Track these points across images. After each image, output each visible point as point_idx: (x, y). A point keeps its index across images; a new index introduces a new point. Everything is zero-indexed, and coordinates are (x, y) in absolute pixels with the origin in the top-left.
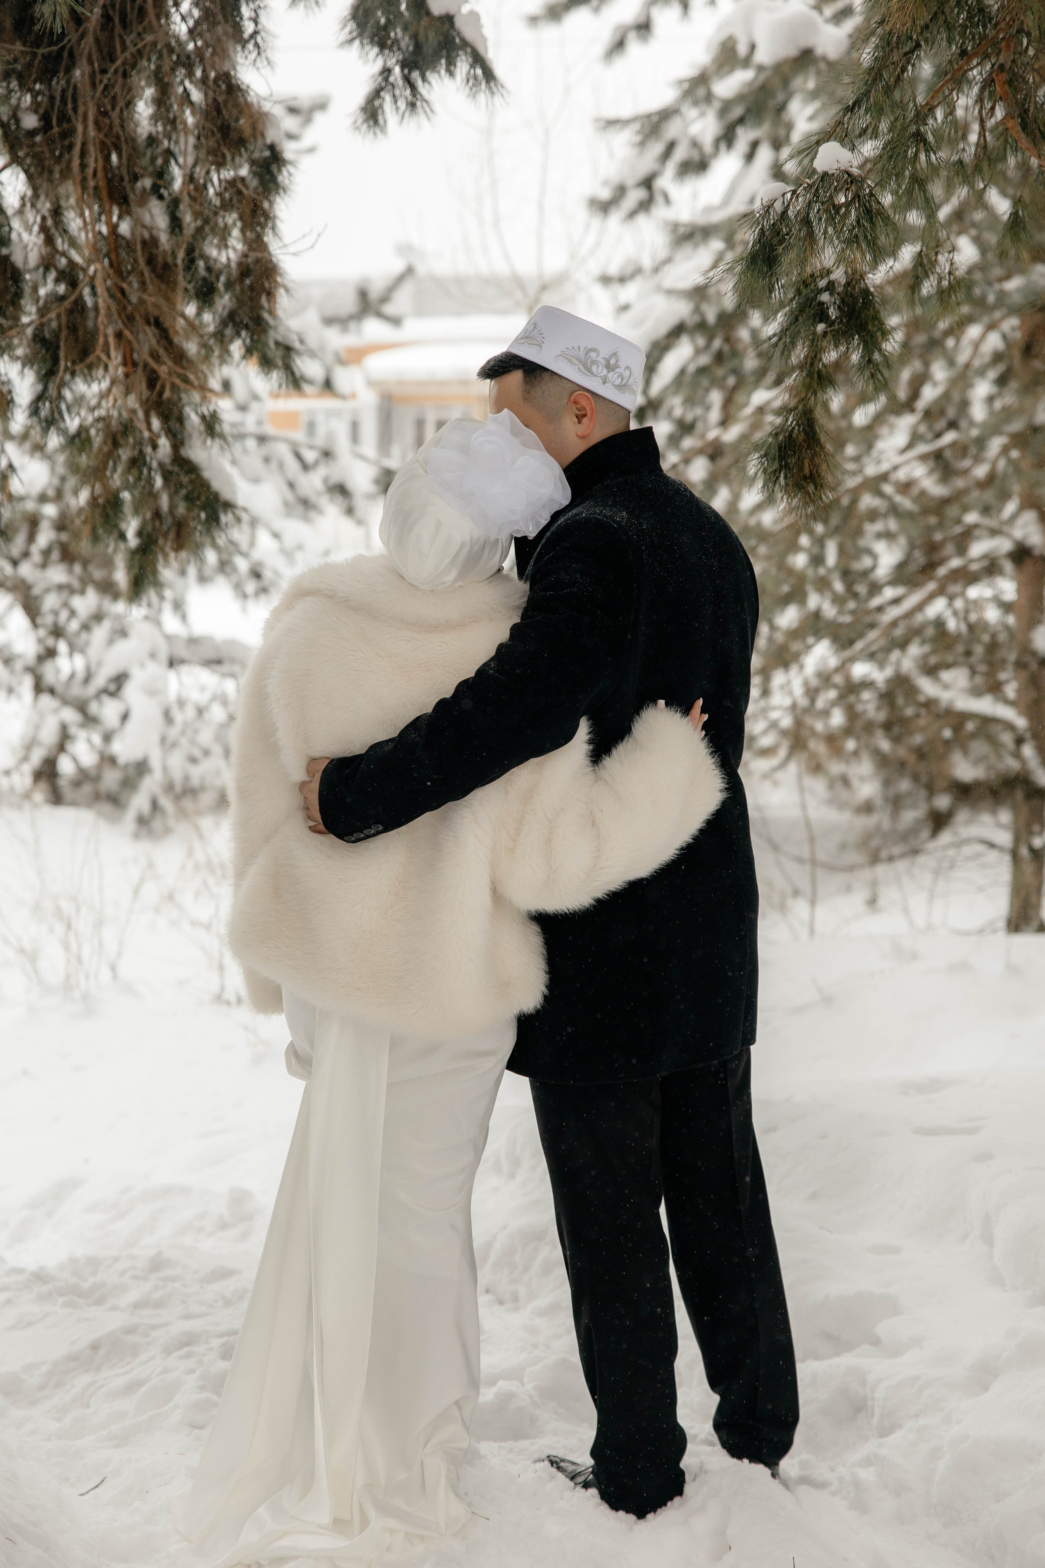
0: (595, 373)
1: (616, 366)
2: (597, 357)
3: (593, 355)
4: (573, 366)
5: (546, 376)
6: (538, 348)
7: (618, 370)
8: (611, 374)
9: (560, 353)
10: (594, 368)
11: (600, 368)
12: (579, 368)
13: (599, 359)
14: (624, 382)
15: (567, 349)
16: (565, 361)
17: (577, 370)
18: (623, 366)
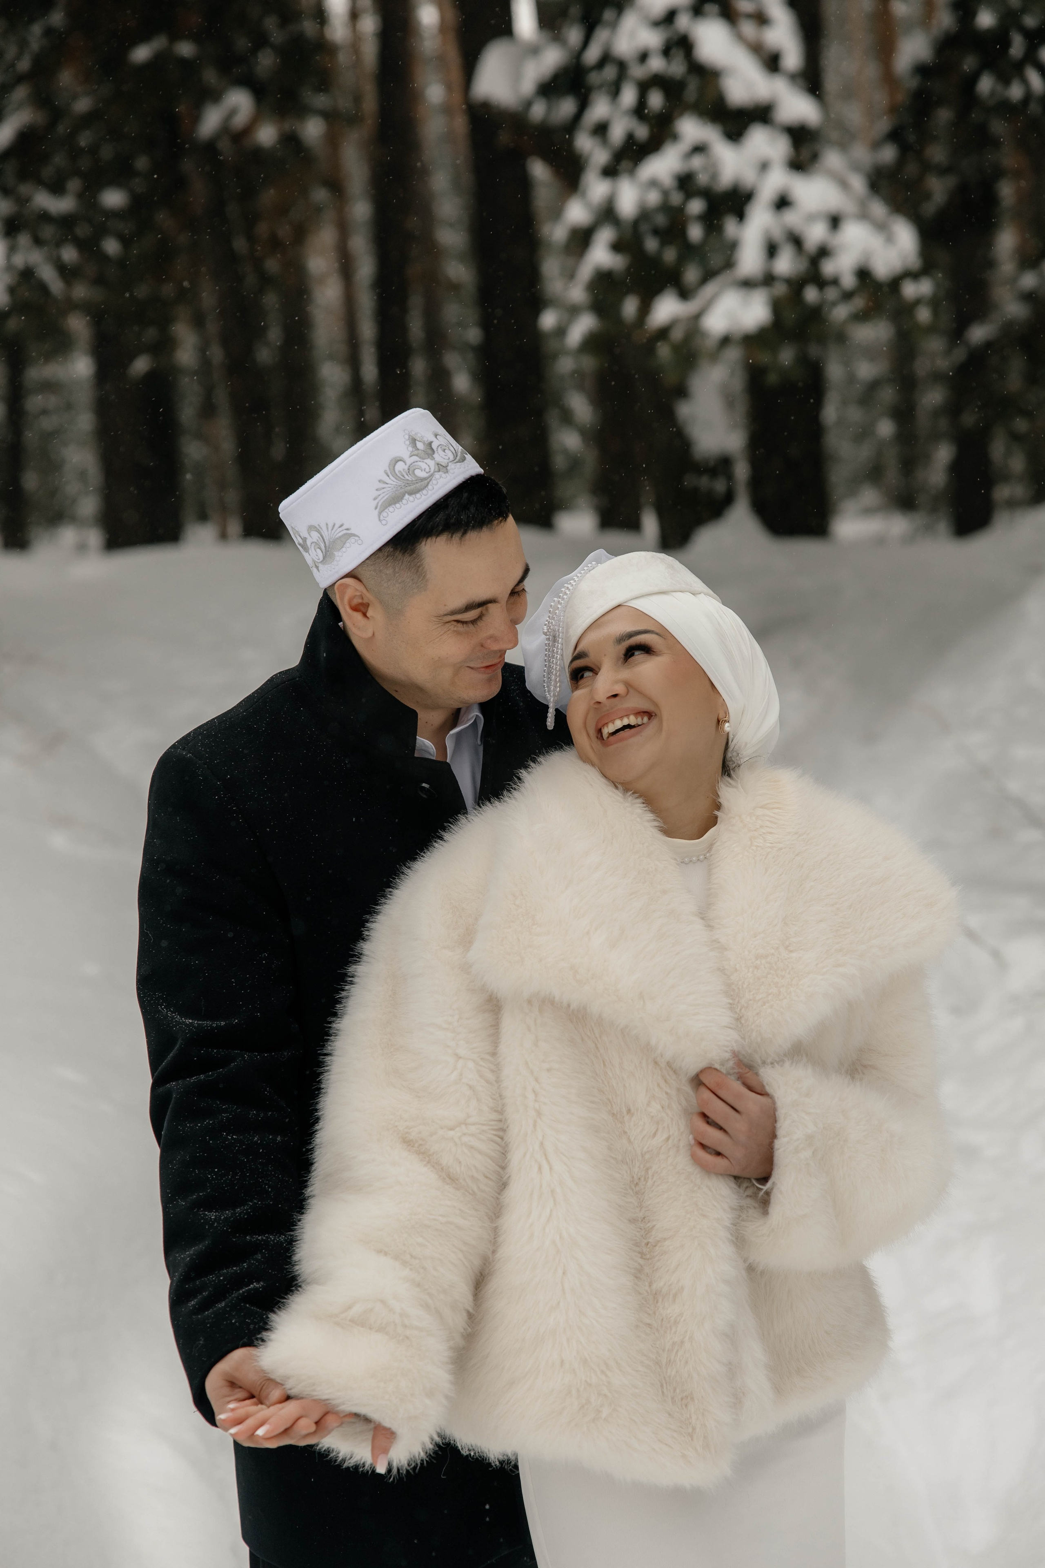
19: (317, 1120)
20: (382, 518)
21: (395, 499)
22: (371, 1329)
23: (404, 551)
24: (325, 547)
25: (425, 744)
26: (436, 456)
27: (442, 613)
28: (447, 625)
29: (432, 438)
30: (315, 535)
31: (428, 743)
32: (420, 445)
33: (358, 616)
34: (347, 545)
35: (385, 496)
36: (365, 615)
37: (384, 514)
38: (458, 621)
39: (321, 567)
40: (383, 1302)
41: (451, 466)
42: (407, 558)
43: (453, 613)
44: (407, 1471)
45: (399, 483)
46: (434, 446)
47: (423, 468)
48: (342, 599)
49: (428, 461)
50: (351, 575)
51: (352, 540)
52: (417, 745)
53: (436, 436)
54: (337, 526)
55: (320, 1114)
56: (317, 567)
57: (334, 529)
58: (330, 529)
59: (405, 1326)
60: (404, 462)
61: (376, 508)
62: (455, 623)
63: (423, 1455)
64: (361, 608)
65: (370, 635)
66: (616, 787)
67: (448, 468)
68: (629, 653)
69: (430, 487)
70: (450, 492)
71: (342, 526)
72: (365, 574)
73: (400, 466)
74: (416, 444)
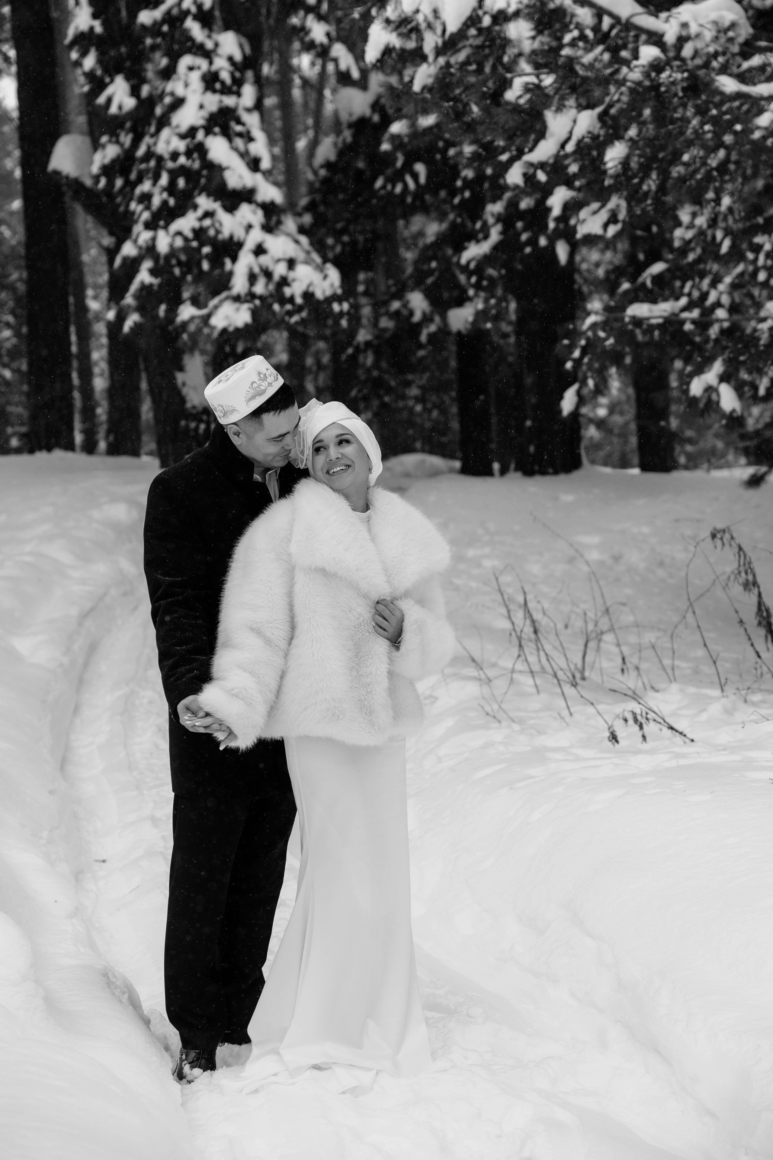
19: (218, 622)
20: (248, 405)
21: (253, 397)
22: (239, 698)
23: (256, 417)
24: (224, 412)
25: (257, 477)
26: (268, 380)
27: (269, 438)
28: (270, 442)
29: (265, 371)
30: (221, 408)
31: (258, 477)
32: (262, 376)
33: (236, 437)
34: (234, 413)
35: (249, 396)
36: (238, 436)
37: (249, 403)
38: (275, 441)
39: (222, 418)
40: (245, 689)
41: (274, 383)
42: (257, 420)
43: (273, 438)
44: (245, 751)
45: (255, 392)
46: (267, 375)
47: (263, 385)
48: (230, 432)
49: (265, 382)
50: (234, 424)
51: (236, 412)
52: (254, 478)
53: (267, 369)
54: (230, 406)
55: (219, 620)
56: (220, 418)
57: (229, 407)
58: (227, 407)
59: (251, 699)
60: (256, 383)
61: (246, 401)
62: (274, 441)
63: (251, 746)
64: (237, 434)
65: (240, 443)
66: (334, 491)
67: (273, 384)
68: (340, 443)
69: (266, 393)
70: (274, 394)
71: (232, 406)
72: (239, 424)
73: (255, 385)
74: (260, 375)
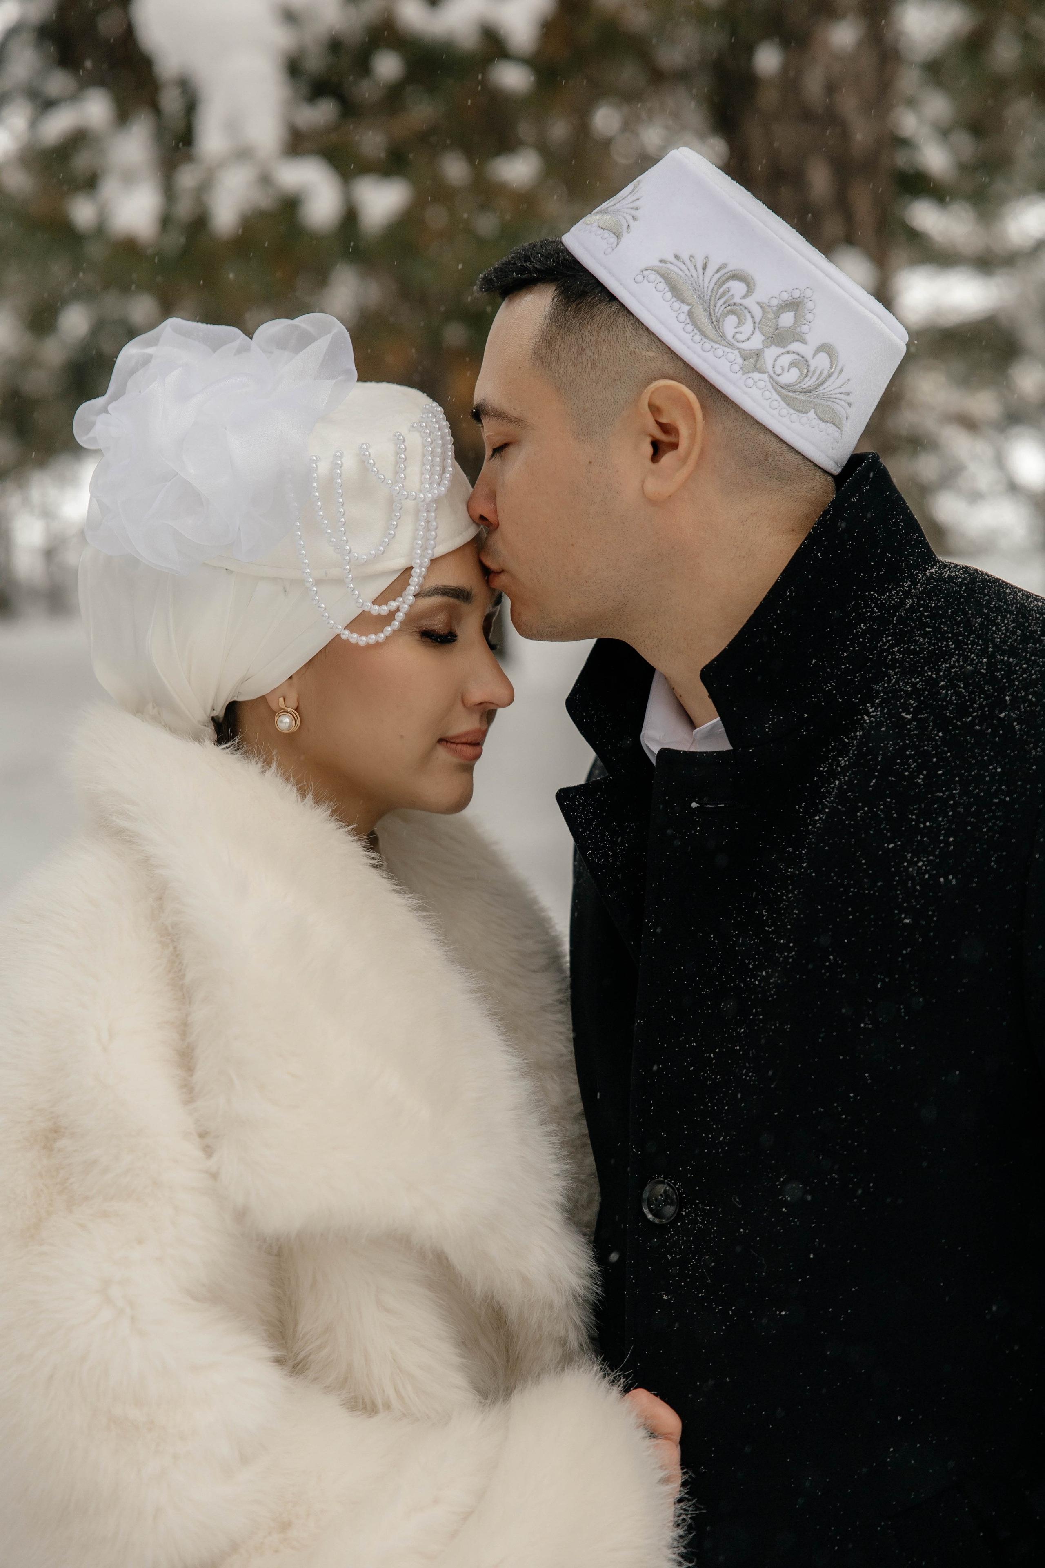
0: (729, 336)
1: (795, 335)
2: (744, 297)
3: (737, 288)
4: (677, 305)
5: (605, 311)
6: (613, 239)
7: (795, 346)
8: (771, 353)
9: (656, 263)
10: (730, 324)
11: (748, 327)
12: (690, 314)
13: (750, 302)
14: (808, 383)
15: (677, 257)
16: (662, 285)
17: (683, 317)
18: (814, 339)
